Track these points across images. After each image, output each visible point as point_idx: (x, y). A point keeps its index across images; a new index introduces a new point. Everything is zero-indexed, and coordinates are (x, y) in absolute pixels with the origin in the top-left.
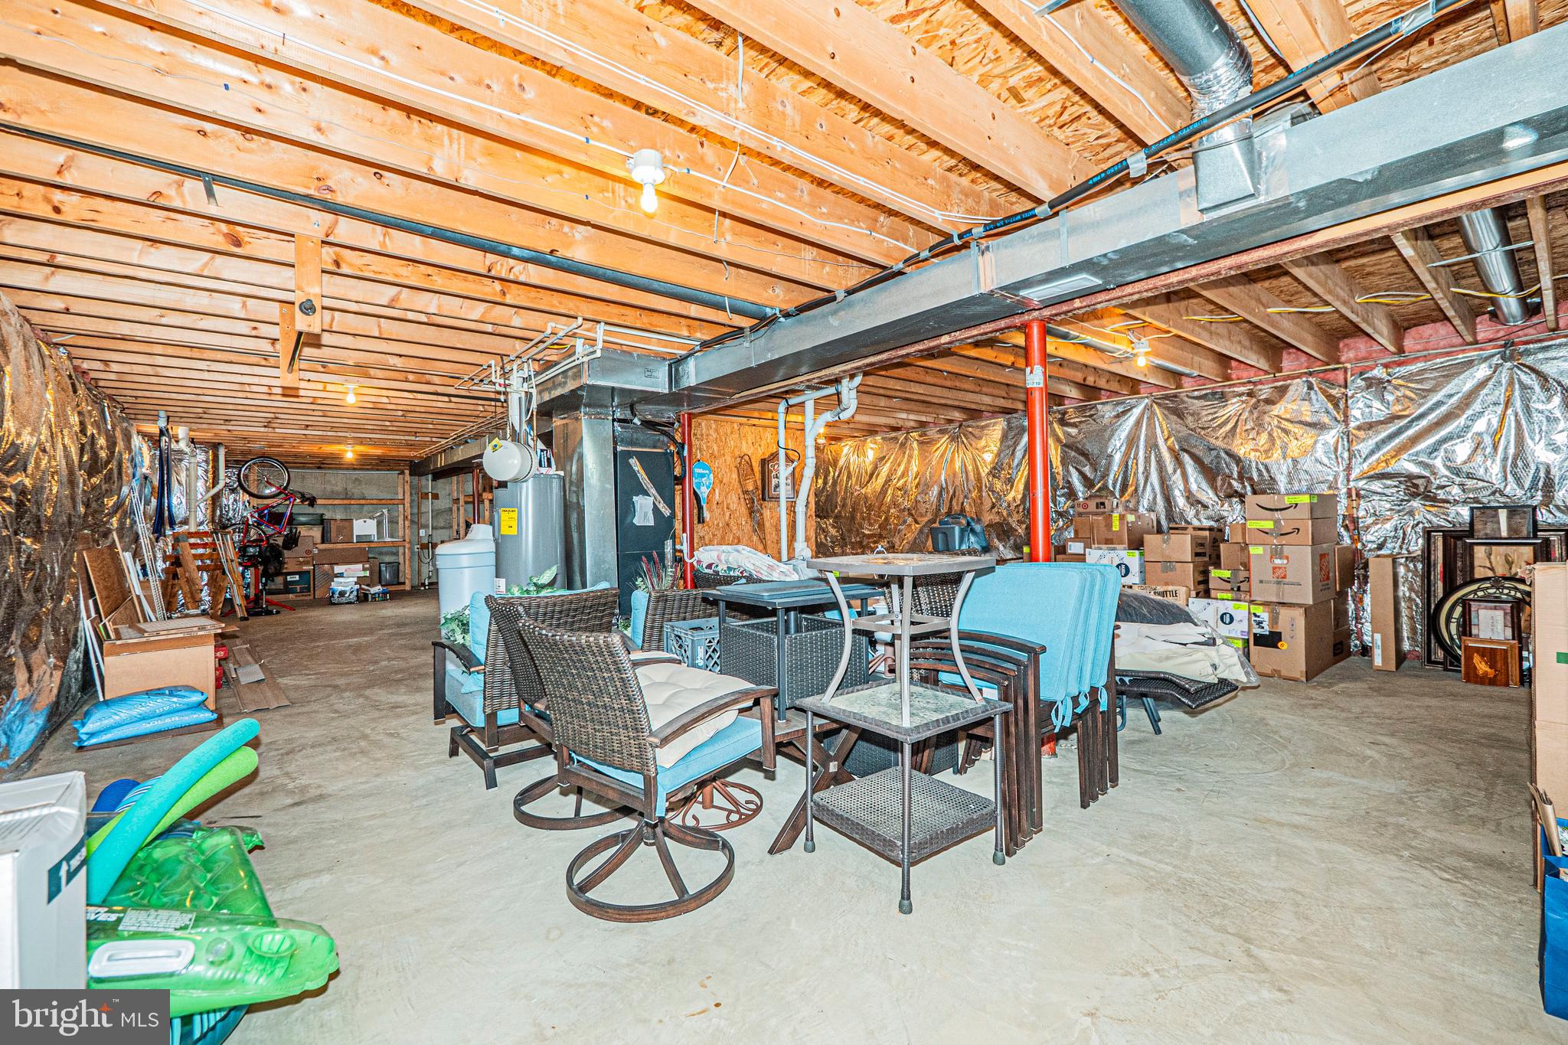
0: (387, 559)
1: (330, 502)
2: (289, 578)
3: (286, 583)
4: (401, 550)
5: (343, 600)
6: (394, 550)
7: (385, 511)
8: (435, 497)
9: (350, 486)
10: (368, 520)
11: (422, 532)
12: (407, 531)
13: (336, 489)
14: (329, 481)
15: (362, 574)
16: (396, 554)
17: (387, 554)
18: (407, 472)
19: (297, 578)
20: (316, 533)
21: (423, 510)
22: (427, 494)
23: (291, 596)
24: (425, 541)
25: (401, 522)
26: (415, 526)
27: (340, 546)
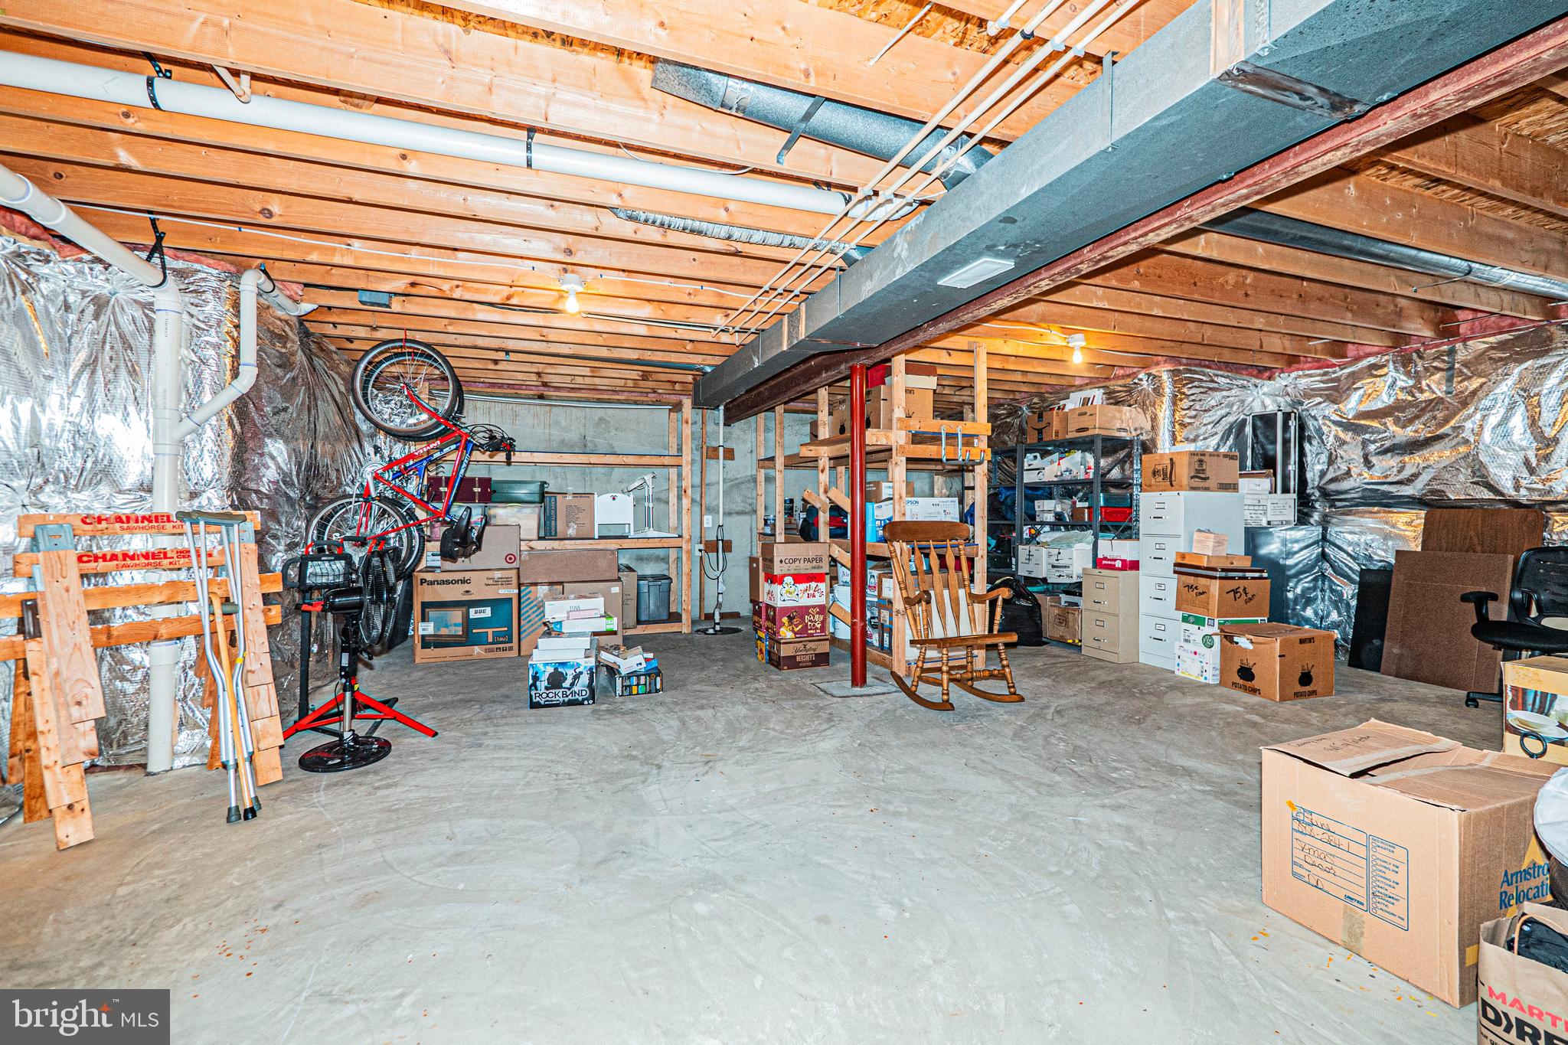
0: (649, 569)
1: (555, 458)
2: (473, 614)
3: (468, 623)
4: (673, 554)
5: (559, 696)
6: (661, 553)
7: (648, 478)
8: (730, 454)
9: (590, 433)
10: (619, 496)
11: (708, 520)
12: (685, 519)
13: (567, 436)
14: (558, 423)
15: (603, 625)
16: (665, 560)
17: (648, 559)
18: (687, 402)
19: (487, 612)
20: (527, 519)
21: (710, 478)
22: (716, 449)
23: (477, 649)
24: (711, 536)
25: (673, 500)
26: (697, 509)
27: (569, 544)
